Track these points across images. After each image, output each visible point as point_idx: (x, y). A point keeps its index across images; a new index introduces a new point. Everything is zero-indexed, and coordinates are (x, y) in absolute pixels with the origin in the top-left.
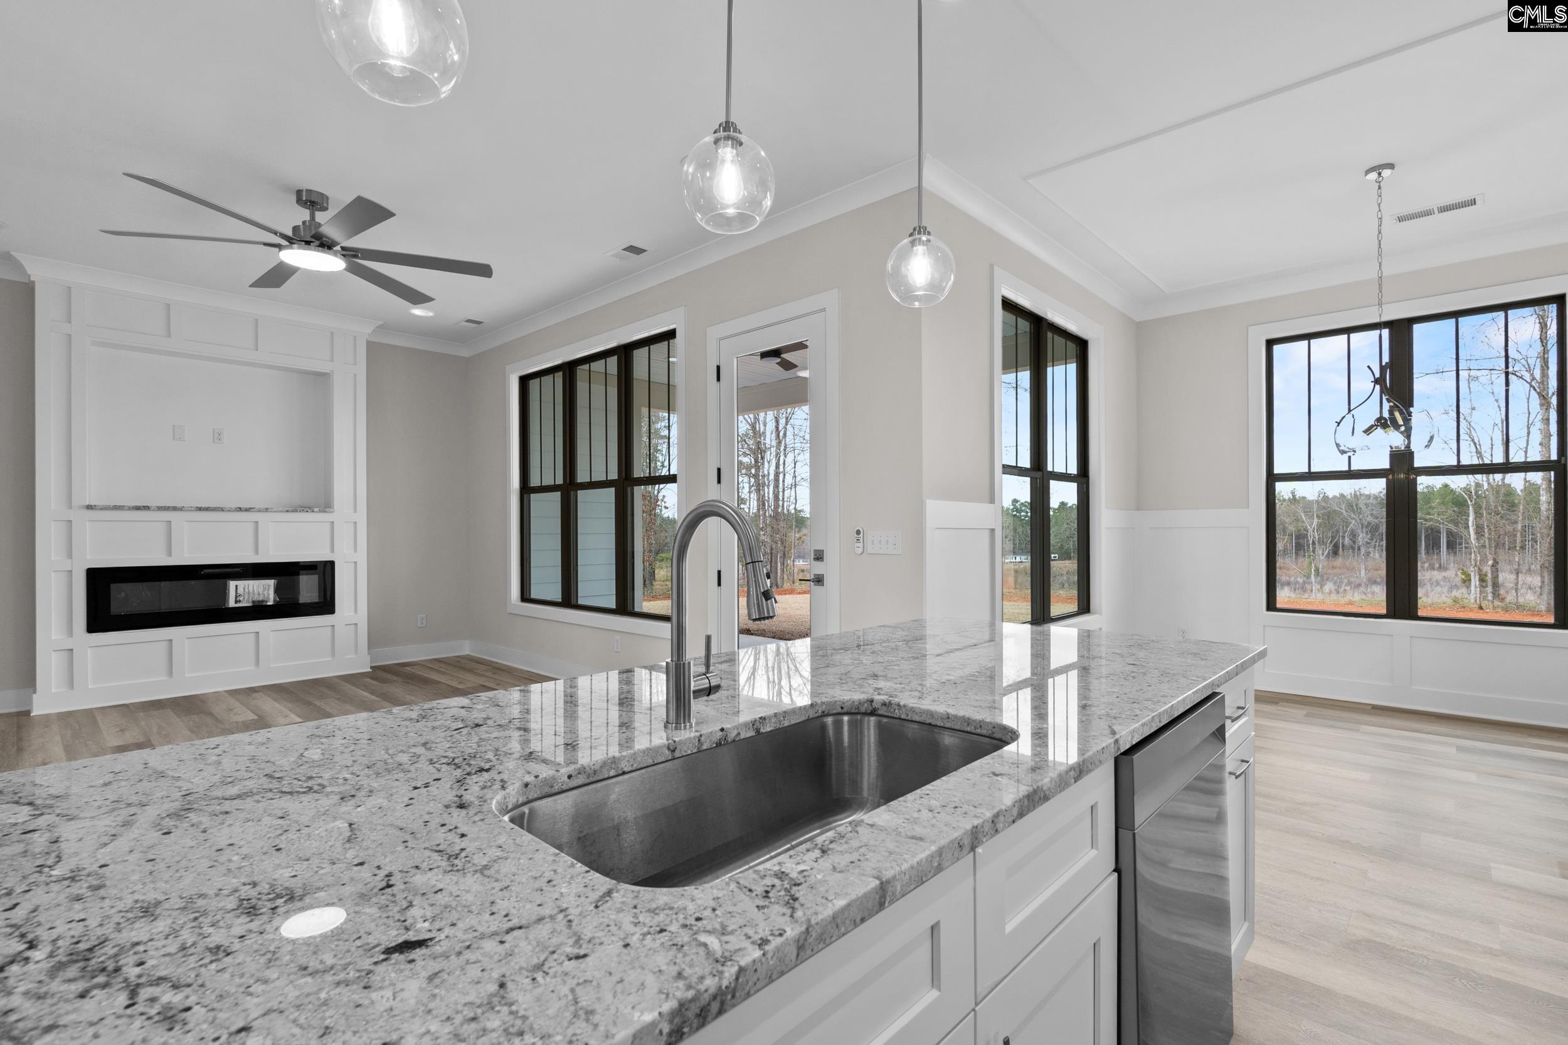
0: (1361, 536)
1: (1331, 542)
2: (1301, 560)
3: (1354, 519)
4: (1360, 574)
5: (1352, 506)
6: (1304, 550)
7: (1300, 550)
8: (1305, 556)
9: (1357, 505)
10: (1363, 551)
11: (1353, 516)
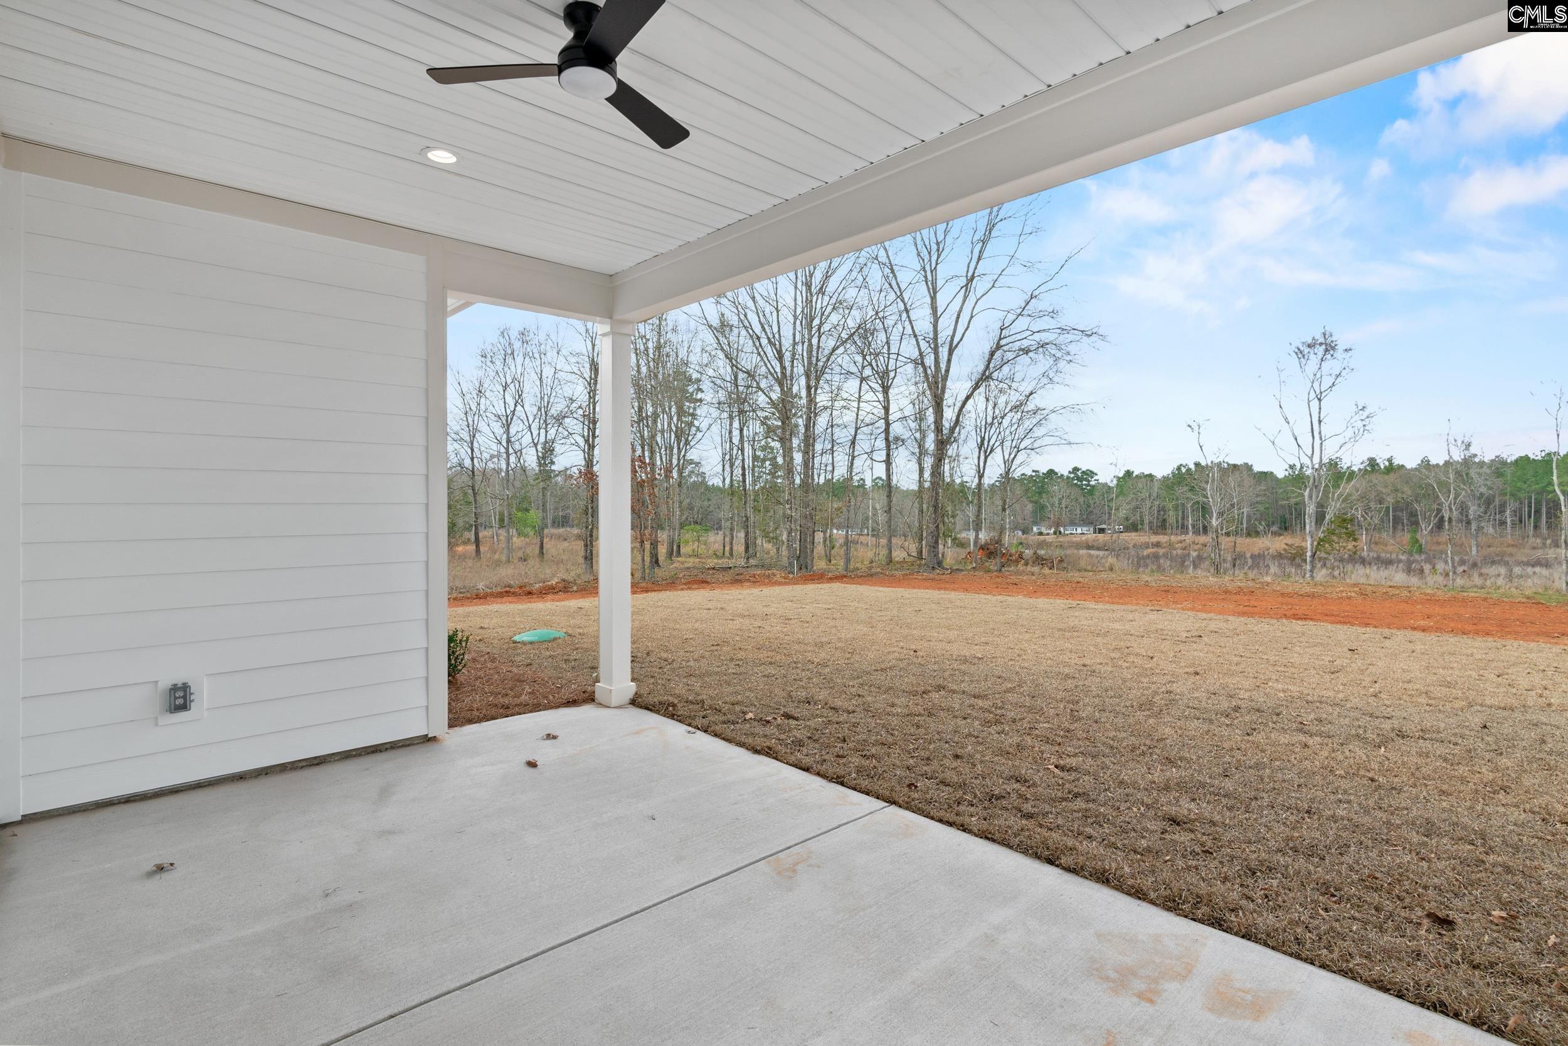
0: (1472, 509)
1: (1436, 516)
2: (1399, 534)
3: (1464, 489)
4: (1471, 551)
5: (1461, 476)
6: (1403, 523)
7: (1398, 523)
8: (1403, 530)
9: (1467, 474)
10: (1474, 526)
11: (1462, 486)
